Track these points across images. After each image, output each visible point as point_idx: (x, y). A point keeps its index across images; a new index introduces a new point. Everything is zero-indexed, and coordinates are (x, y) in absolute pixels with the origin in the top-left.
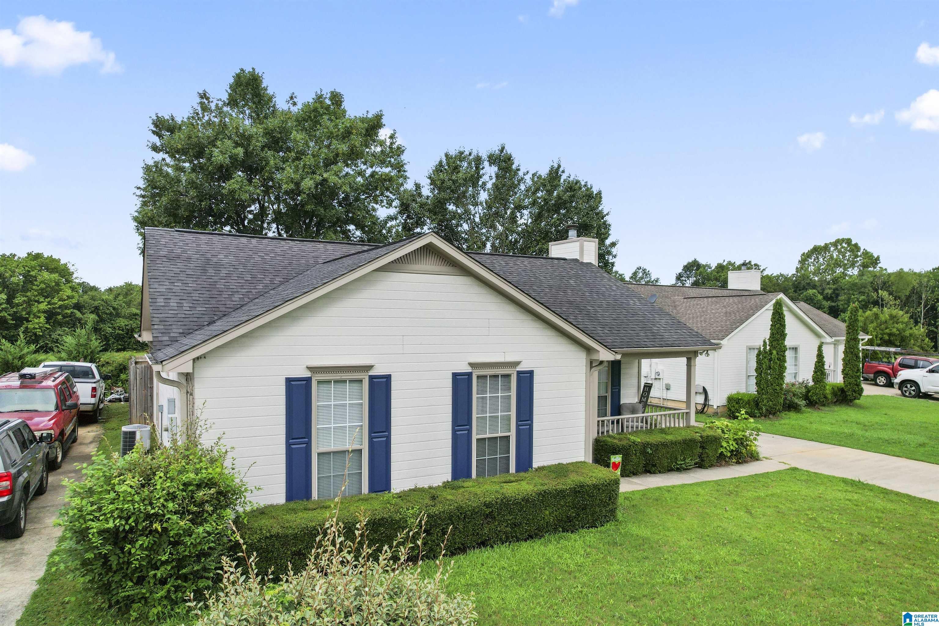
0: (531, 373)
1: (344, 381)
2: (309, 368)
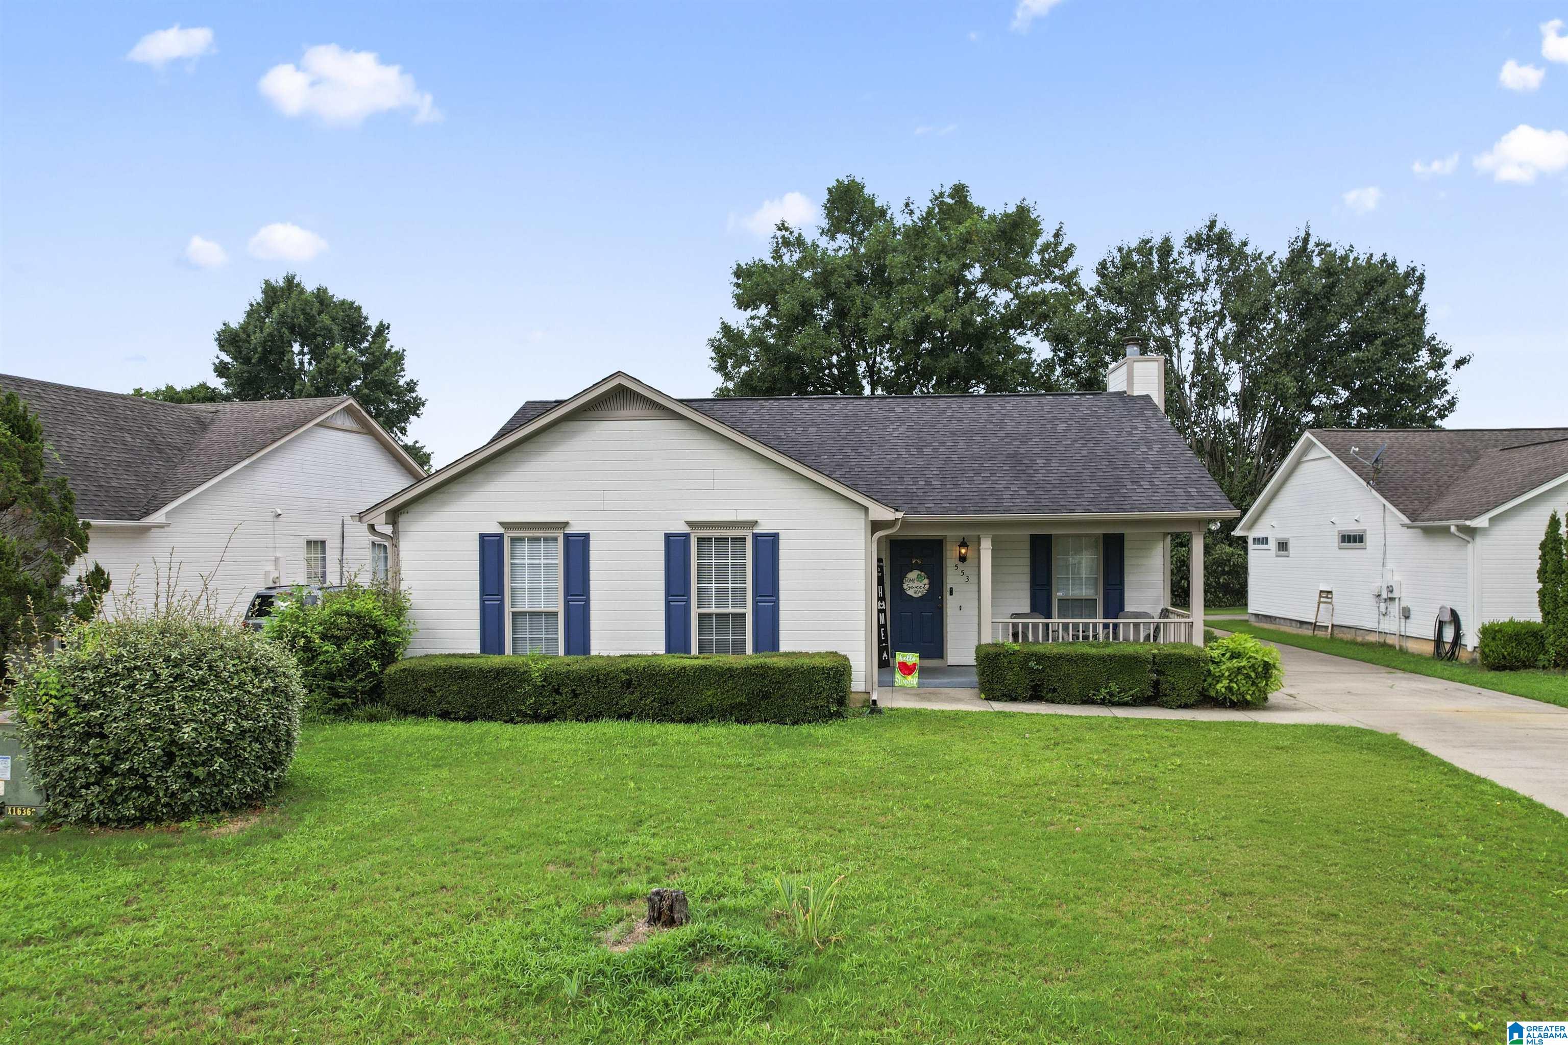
0: (775, 537)
1: (537, 539)
2: (501, 524)
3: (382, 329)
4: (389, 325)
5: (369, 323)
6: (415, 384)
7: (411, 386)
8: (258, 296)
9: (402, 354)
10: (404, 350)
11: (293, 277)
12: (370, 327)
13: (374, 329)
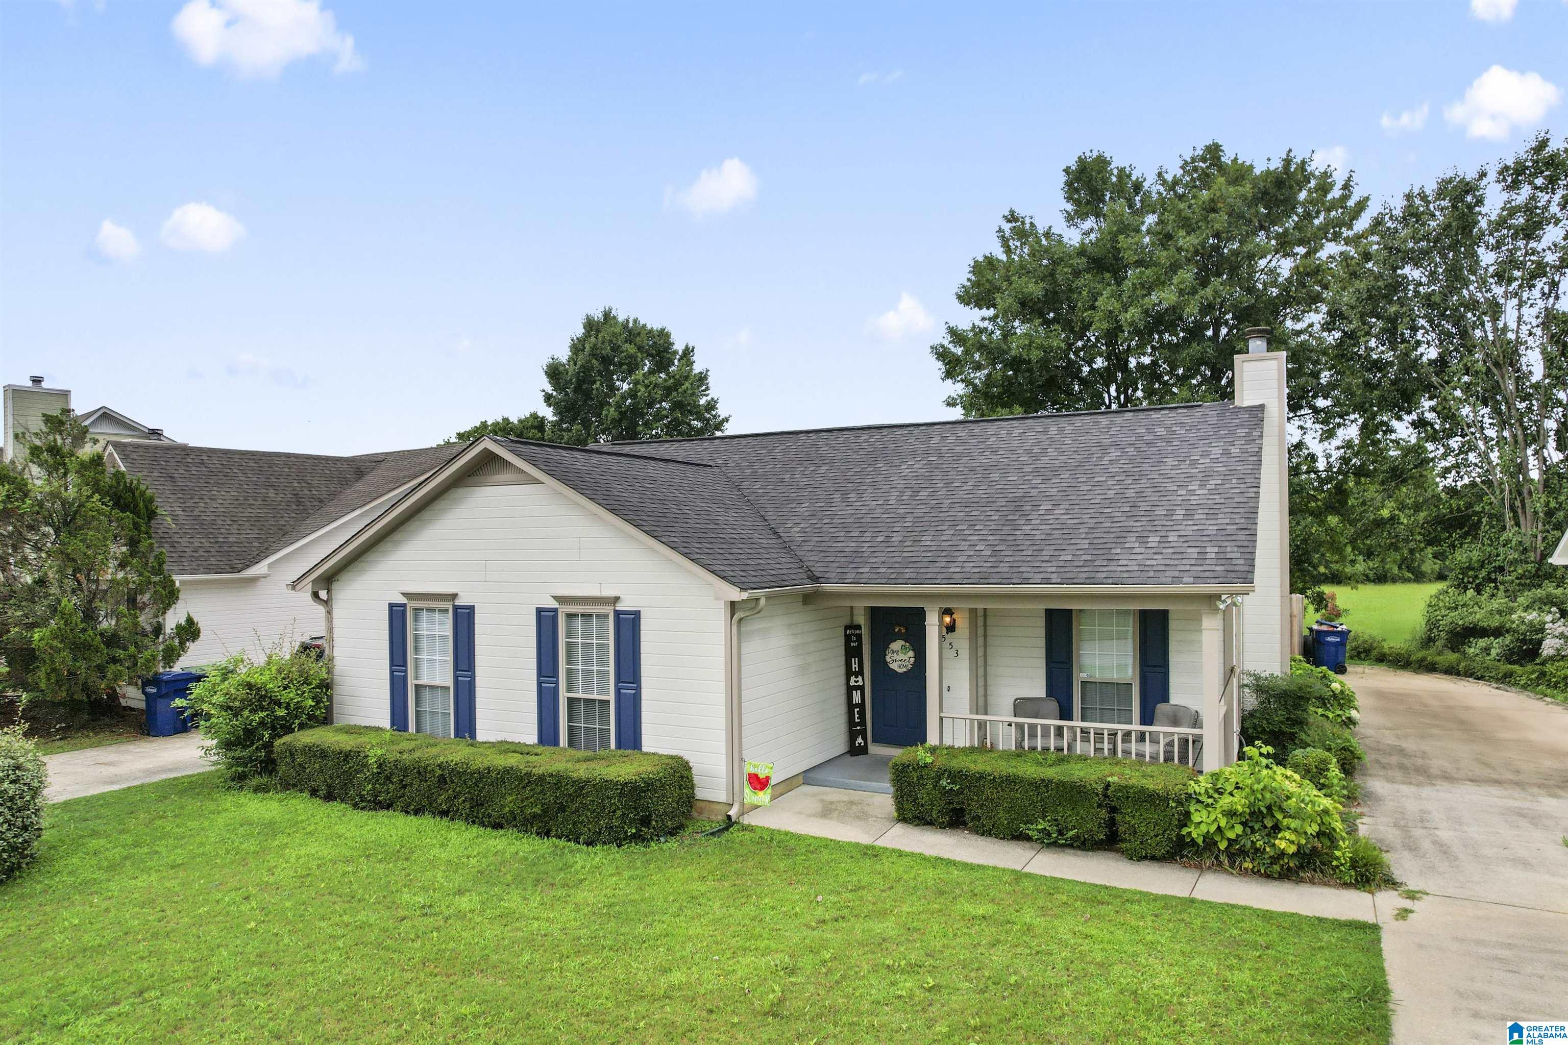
0: (636, 615)
1: (433, 611)
2: (405, 594)
3: (688, 352)
4: (693, 348)
5: (675, 348)
6: (716, 402)
7: (711, 406)
8: (580, 331)
9: (706, 374)
10: (707, 371)
11: (610, 310)
12: (676, 352)
13: (680, 353)
